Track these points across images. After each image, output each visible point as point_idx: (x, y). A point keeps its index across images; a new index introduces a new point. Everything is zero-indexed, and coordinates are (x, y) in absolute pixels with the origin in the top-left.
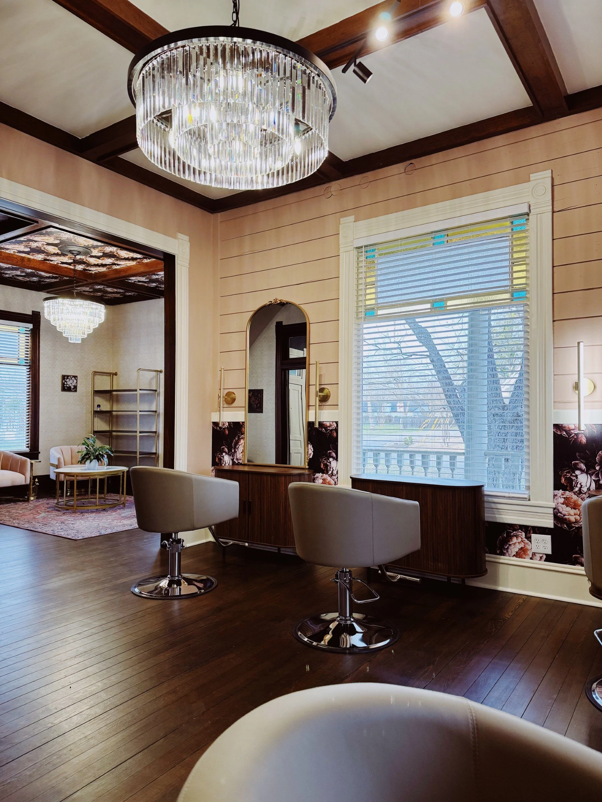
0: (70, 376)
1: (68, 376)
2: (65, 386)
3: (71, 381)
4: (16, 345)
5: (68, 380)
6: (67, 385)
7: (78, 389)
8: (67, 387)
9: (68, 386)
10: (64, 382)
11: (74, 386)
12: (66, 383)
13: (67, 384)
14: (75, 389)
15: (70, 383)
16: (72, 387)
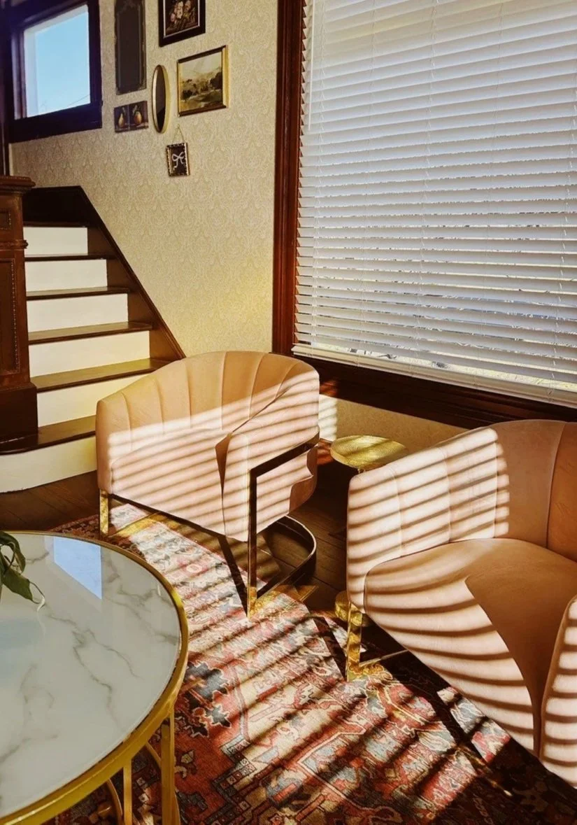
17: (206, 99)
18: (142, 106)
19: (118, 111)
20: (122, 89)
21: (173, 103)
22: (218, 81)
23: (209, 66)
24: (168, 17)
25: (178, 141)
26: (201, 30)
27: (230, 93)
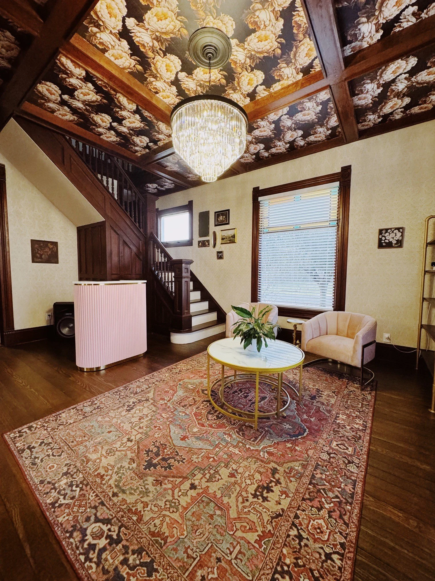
0: (391, 229)
1: (387, 230)
2: (383, 241)
3: (393, 235)
4: (327, 213)
5: (387, 234)
6: (386, 241)
7: (405, 244)
8: (385, 242)
9: (388, 241)
10: (380, 237)
11: (397, 241)
12: (383, 238)
13: (386, 239)
14: (400, 244)
15: (390, 237)
16: (394, 242)
17: (230, 240)
18: (208, 241)
19: (199, 242)
20: (201, 236)
21: (219, 241)
22: (234, 236)
23: (230, 233)
24: (217, 220)
25: (220, 250)
26: (228, 224)
27: (237, 239)
